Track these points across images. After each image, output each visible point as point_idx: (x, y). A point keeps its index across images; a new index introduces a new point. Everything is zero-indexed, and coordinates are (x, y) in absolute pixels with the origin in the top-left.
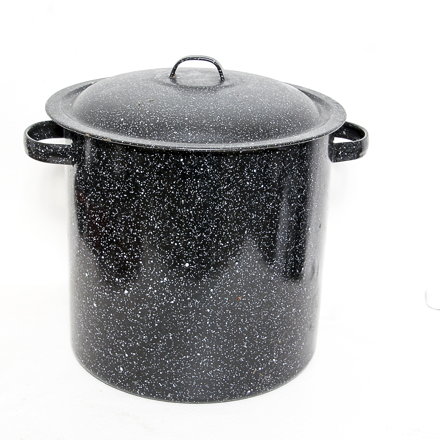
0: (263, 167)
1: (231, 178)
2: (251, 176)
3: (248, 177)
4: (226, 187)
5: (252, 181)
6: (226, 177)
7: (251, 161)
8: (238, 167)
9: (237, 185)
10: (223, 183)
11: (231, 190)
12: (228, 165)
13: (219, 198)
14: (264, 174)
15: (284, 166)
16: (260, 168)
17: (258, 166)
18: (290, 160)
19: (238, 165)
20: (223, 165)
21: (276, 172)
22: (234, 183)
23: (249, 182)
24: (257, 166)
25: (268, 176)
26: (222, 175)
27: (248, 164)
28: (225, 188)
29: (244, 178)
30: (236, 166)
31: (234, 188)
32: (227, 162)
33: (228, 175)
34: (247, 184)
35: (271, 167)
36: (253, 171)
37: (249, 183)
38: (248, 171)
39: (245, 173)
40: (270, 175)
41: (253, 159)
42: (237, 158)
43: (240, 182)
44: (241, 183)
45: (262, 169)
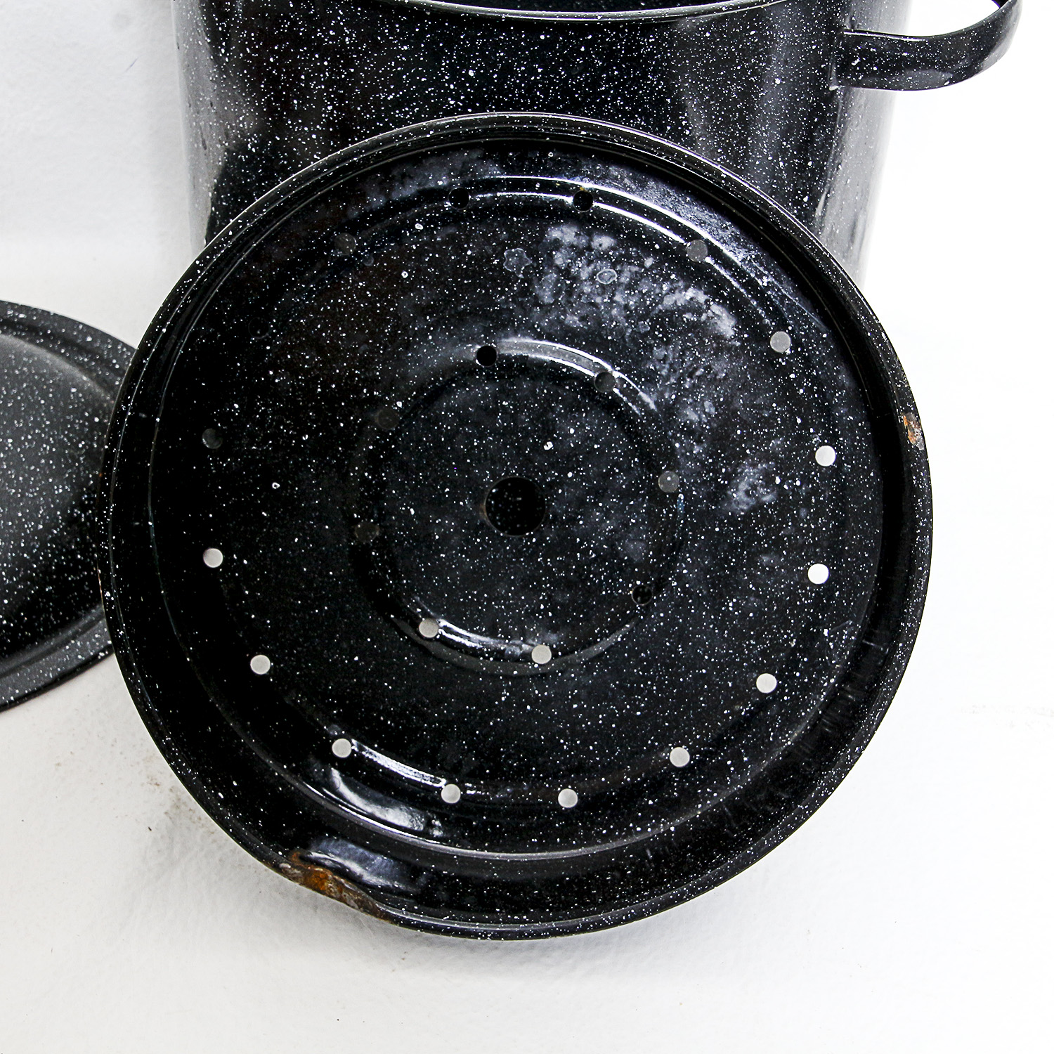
0: (497, 67)
1: (404, 77)
2: (461, 85)
3: (452, 87)
4: (391, 97)
5: (462, 97)
6: (391, 72)
7: (459, 45)
8: (424, 53)
9: (420, 99)
10: (383, 84)
11: (407, 109)
12: (394, 39)
13: (374, 121)
14: (499, 86)
15: (567, 79)
16: (486, 71)
17: (479, 62)
18: (588, 65)
19: (423, 46)
20: (383, 35)
21: (539, 89)
22: (414, 92)
23: (456, 98)
24: (477, 62)
25: (514, 95)
26: (382, 62)
27: (451, 51)
28: (389, 99)
29: (438, 84)
30: (418, 49)
31: (414, 107)
32: (392, 32)
33: (396, 67)
34: (450, 105)
35: (523, 72)
36: (467, 72)
37: (456, 103)
38: (451, 69)
39: (441, 72)
40: (520, 94)
41: (463, 40)
42: (418, 27)
43: (430, 92)
44: (434, 98)
45: (494, 73)
